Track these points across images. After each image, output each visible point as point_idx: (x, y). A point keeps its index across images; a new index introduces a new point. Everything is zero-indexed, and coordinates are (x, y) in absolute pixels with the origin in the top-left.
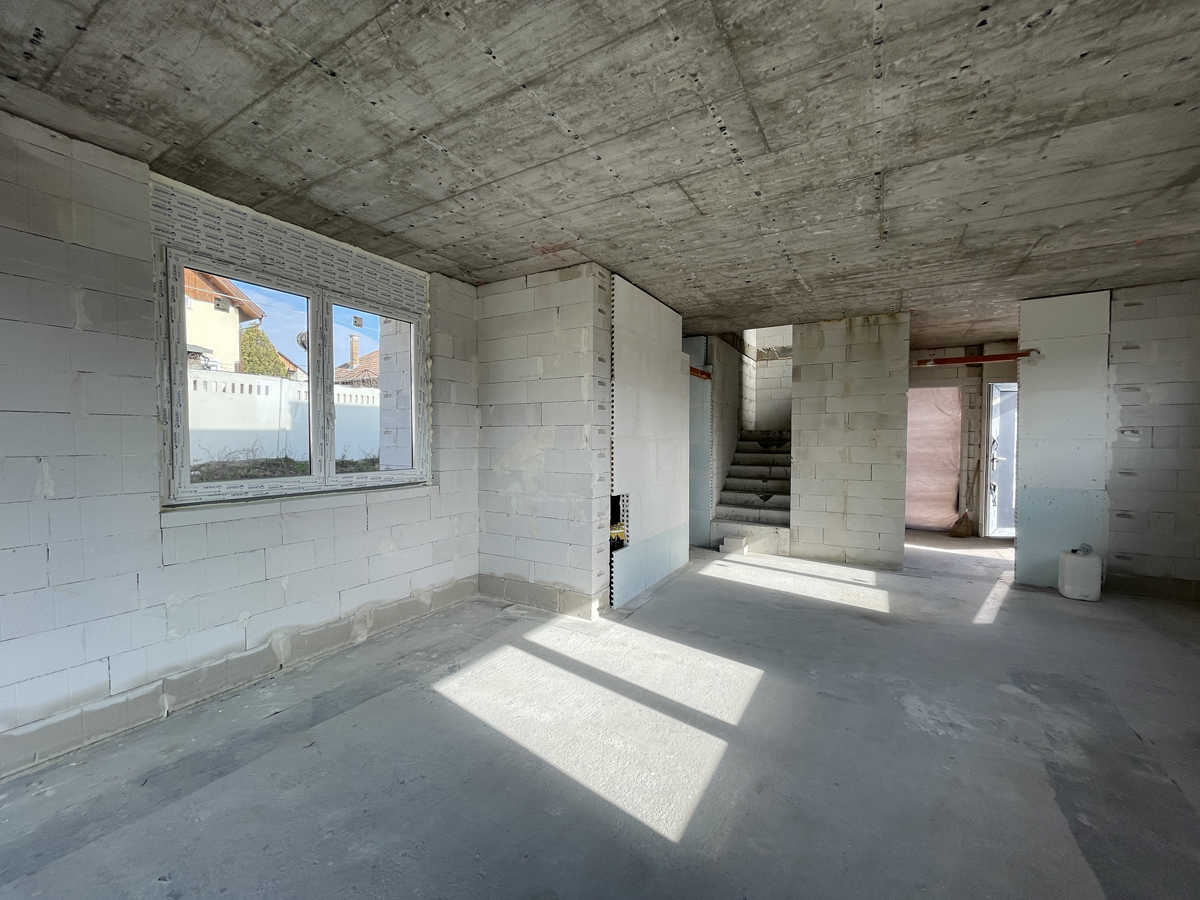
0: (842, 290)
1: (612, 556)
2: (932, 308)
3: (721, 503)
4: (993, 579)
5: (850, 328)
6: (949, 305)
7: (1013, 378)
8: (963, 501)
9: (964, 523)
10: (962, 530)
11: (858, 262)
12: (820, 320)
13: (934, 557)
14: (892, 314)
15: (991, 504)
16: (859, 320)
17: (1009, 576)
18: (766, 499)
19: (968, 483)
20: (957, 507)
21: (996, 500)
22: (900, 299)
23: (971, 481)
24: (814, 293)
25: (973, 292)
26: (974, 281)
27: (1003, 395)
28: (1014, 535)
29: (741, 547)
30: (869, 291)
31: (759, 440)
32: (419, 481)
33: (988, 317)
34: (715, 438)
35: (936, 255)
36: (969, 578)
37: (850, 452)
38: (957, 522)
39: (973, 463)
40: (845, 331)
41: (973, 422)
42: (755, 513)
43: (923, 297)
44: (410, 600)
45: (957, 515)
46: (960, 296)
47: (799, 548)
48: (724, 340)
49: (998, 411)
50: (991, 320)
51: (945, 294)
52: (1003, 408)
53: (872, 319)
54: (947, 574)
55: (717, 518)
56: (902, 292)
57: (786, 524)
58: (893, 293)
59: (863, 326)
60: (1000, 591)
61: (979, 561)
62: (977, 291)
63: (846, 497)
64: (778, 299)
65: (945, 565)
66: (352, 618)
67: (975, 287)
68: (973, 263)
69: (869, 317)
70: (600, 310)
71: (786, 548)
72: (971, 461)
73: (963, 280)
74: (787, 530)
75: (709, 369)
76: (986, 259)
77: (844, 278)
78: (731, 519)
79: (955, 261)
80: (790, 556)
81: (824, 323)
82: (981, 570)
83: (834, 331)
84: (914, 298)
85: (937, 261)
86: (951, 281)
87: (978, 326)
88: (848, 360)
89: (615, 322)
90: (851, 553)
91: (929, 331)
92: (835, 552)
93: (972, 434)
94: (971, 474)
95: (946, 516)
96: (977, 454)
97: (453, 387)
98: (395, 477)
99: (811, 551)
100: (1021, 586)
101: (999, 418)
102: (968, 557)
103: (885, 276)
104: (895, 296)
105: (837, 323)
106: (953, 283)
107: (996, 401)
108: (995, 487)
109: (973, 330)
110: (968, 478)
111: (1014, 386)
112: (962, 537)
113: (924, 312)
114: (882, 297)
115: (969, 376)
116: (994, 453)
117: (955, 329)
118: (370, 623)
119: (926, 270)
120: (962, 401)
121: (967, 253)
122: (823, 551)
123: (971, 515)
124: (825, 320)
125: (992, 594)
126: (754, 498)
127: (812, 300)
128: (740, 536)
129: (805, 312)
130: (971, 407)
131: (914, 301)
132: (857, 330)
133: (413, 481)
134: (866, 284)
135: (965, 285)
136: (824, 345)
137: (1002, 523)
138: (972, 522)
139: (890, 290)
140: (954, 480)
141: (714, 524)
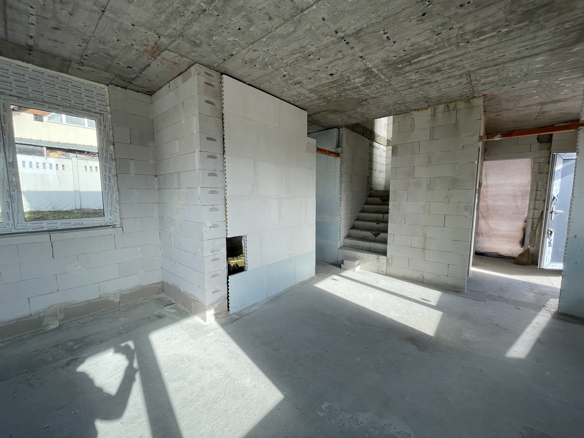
0: (414, 77)
1: (228, 279)
2: (502, 91)
3: (348, 236)
4: (538, 306)
5: (434, 115)
6: (518, 86)
7: (573, 149)
8: (527, 239)
9: (526, 255)
10: (524, 260)
11: (413, 40)
12: (411, 110)
13: (494, 281)
14: (468, 100)
15: (547, 244)
16: (441, 108)
17: (553, 304)
18: (376, 235)
19: (532, 227)
20: (522, 243)
21: (552, 243)
22: (470, 82)
23: (535, 226)
24: (393, 83)
25: (538, 69)
26: (537, 55)
27: (564, 163)
28: (562, 268)
29: (353, 267)
30: (438, 77)
31: (381, 197)
32: (108, 224)
33: (556, 98)
34: (344, 196)
35: (490, 20)
36: (518, 304)
37: (430, 205)
38: (520, 255)
39: (537, 213)
40: (430, 117)
41: (540, 184)
42: (367, 244)
43: (490, 79)
44: (99, 300)
45: (522, 249)
46: (526, 75)
47: (393, 270)
48: (353, 131)
49: (560, 174)
50: (559, 101)
51: (511, 74)
52: (564, 173)
53: (452, 106)
54: (501, 299)
55: (344, 247)
56: (469, 74)
57: (384, 253)
58: (461, 76)
59: (444, 112)
60: (542, 319)
61: (531, 287)
62: (542, 68)
63: (425, 238)
64: (367, 91)
65: (501, 289)
66: (42, 314)
67: (538, 63)
68: (532, 28)
69: (449, 103)
70: (207, 102)
71: (384, 268)
72: (536, 211)
73: (526, 53)
74: (385, 257)
75: (339, 150)
76: (547, 21)
77: (409, 62)
78: (352, 247)
79: (513, 27)
80: (386, 275)
81: (415, 113)
82: (530, 297)
83: (422, 118)
84: (483, 81)
85: (493, 30)
86: (513, 57)
87: (547, 108)
88: (431, 139)
89: (225, 111)
90: (428, 277)
91: (505, 116)
92: (416, 275)
93: (539, 193)
94: (536, 221)
95: (513, 249)
96: (541, 207)
97: (132, 163)
98: (85, 223)
99: (400, 272)
100: (562, 316)
101: (560, 180)
102: (524, 283)
103: (447, 57)
104: (464, 80)
105: (425, 111)
106: (516, 59)
107: (559, 167)
108: (551, 232)
109: (543, 113)
110: (533, 224)
111: (574, 155)
112: (524, 265)
113: (495, 96)
114: (454, 83)
115: (540, 149)
116: (554, 207)
117: (527, 112)
118: (61, 316)
119: (485, 43)
120: (533, 169)
121: (525, 13)
122: (408, 273)
123: (532, 250)
124: (415, 110)
125: (534, 323)
126: (369, 234)
127: (396, 91)
128: (355, 259)
129: (396, 103)
130: (539, 173)
131: (484, 84)
132: (439, 115)
133: (103, 225)
134: (433, 68)
135: (527, 60)
136: (414, 129)
137: (554, 259)
138: (533, 255)
139: (458, 73)
140: (521, 224)
141: (340, 250)
